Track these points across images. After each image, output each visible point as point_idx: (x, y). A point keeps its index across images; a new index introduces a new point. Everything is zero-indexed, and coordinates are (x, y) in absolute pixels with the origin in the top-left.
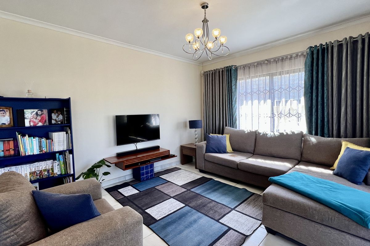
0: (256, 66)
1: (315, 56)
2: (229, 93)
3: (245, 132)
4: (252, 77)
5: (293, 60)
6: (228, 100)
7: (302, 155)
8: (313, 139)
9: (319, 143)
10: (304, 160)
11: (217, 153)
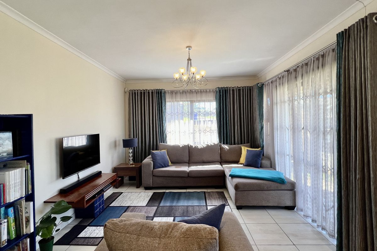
0: (182, 93)
1: (221, 94)
2: (159, 113)
3: (180, 146)
4: (178, 101)
5: (208, 94)
6: (159, 119)
7: (221, 157)
8: (226, 147)
9: (230, 149)
10: (223, 161)
11: (163, 167)
